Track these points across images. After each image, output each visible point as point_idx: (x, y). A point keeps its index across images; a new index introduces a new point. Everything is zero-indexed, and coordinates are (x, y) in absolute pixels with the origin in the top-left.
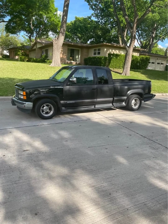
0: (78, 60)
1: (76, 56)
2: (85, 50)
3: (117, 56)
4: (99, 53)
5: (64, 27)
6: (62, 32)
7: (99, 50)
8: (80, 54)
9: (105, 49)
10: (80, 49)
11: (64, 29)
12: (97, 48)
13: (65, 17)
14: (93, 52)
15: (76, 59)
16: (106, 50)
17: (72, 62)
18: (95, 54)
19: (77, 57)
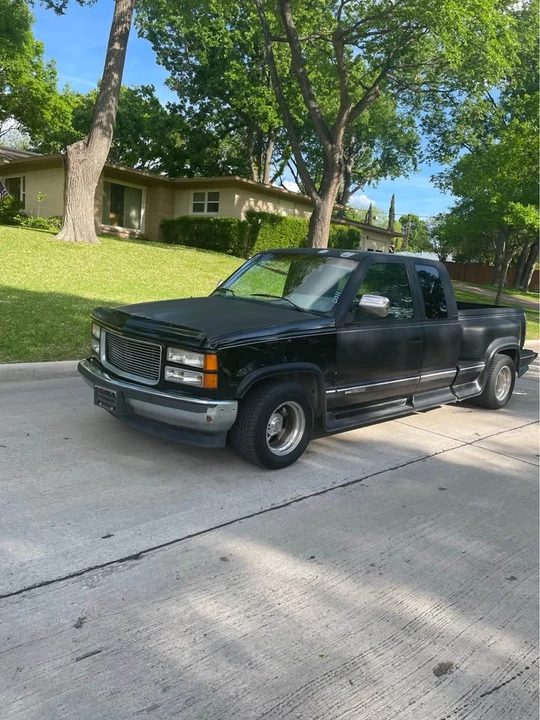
0: (136, 224)
1: (130, 211)
2: (162, 194)
3: (275, 220)
4: (214, 208)
5: (110, 108)
6: (105, 124)
7: (214, 196)
8: (144, 205)
9: (237, 196)
10: (144, 189)
11: (109, 115)
12: (206, 192)
13: (116, 76)
14: (191, 203)
15: (129, 219)
16: (239, 200)
17: (116, 231)
18: (198, 208)
19: (133, 213)
